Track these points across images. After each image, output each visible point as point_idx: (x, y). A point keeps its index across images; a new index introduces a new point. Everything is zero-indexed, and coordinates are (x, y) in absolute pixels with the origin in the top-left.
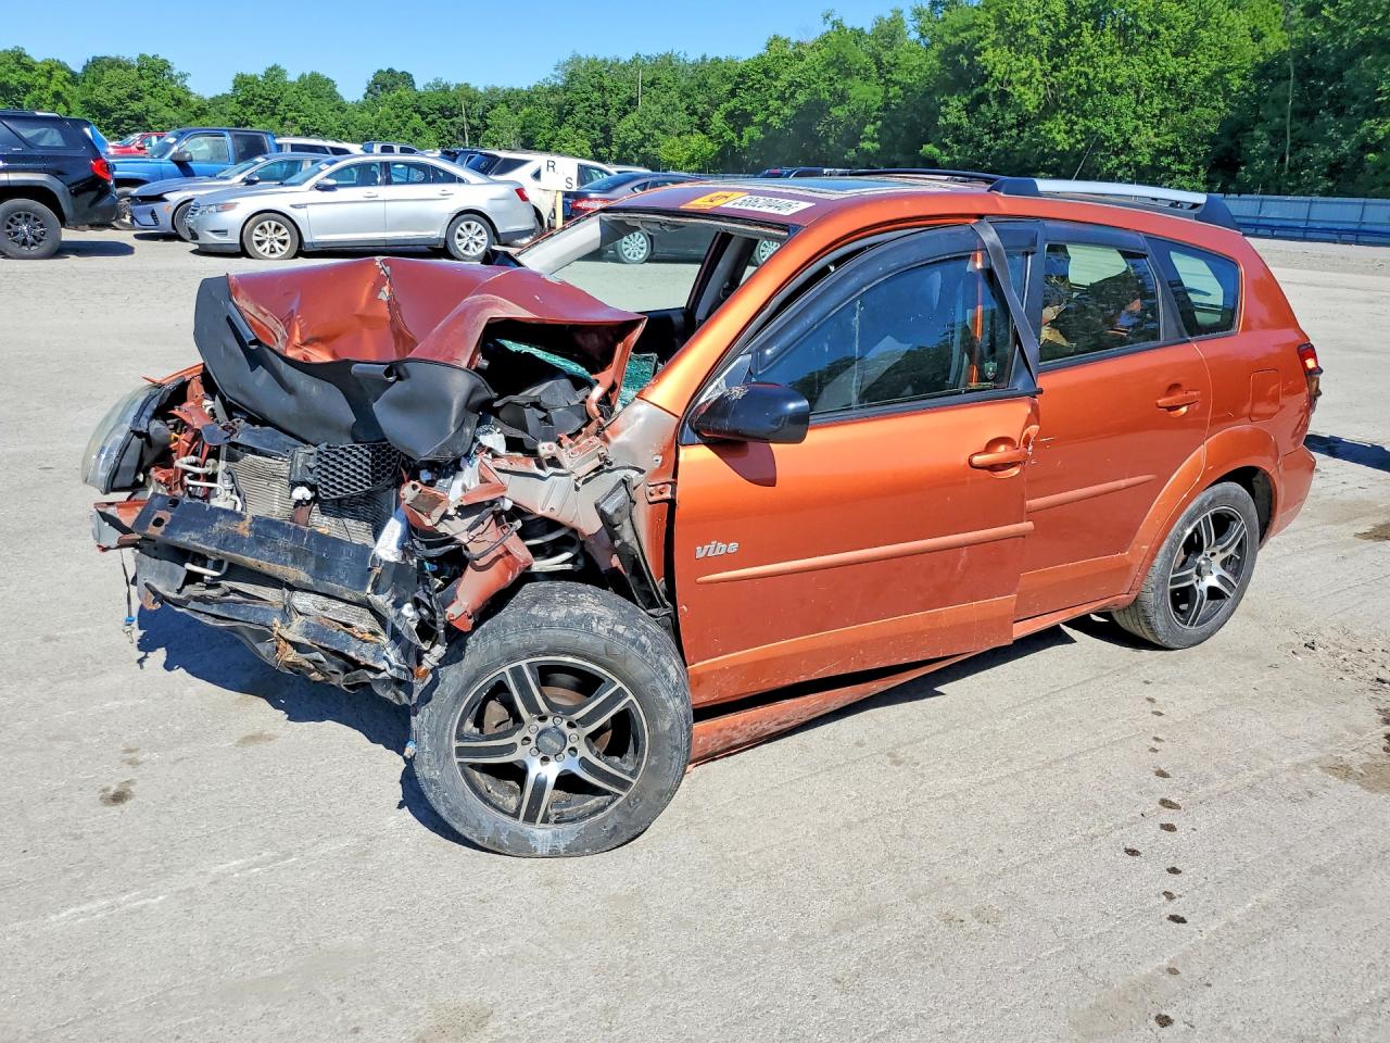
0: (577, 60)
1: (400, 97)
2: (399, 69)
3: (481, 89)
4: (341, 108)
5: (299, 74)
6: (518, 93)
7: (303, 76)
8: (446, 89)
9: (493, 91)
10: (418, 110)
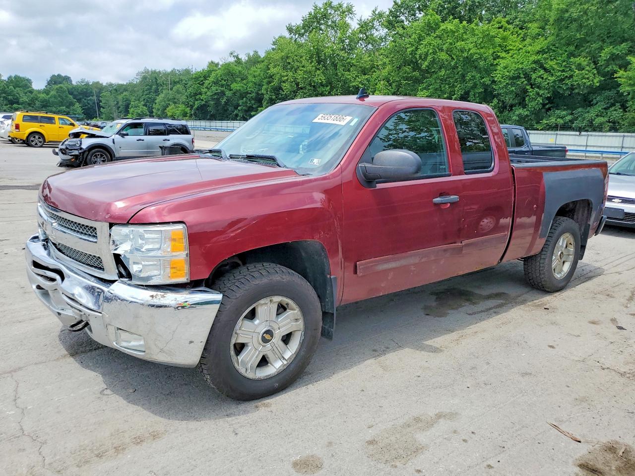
0: (147, 71)
1: (61, 87)
2: (63, 75)
3: (104, 84)
4: (31, 92)
5: (8, 76)
6: (122, 85)
7: (10, 77)
8: (87, 84)
9: (111, 85)
10: (71, 93)
